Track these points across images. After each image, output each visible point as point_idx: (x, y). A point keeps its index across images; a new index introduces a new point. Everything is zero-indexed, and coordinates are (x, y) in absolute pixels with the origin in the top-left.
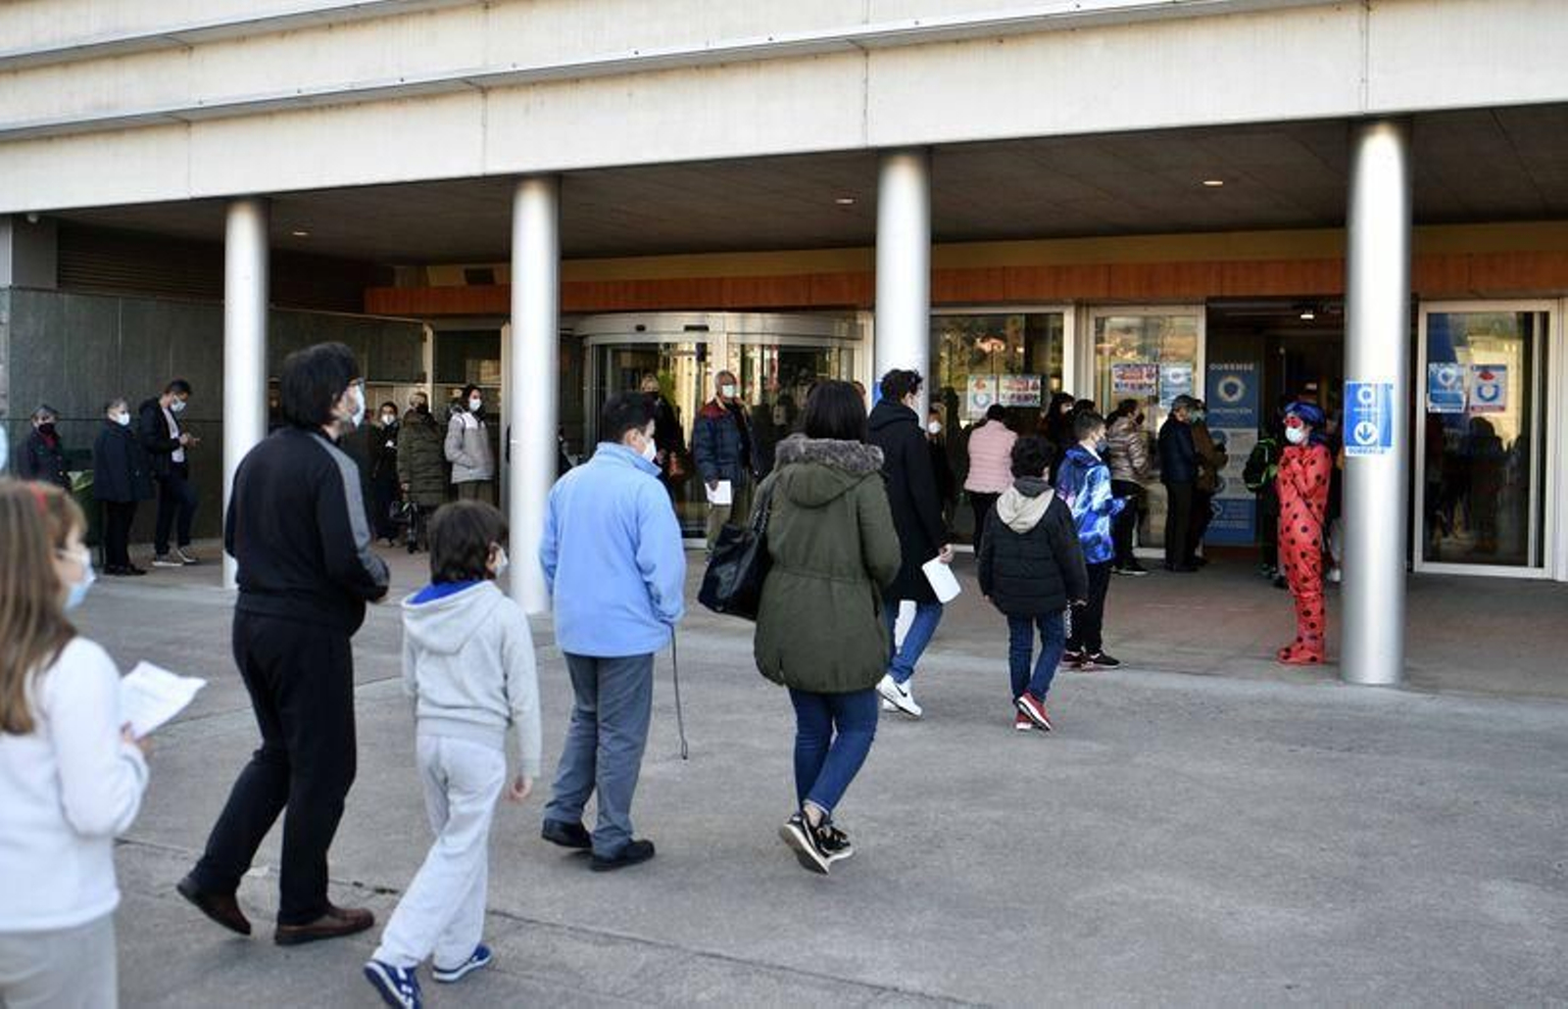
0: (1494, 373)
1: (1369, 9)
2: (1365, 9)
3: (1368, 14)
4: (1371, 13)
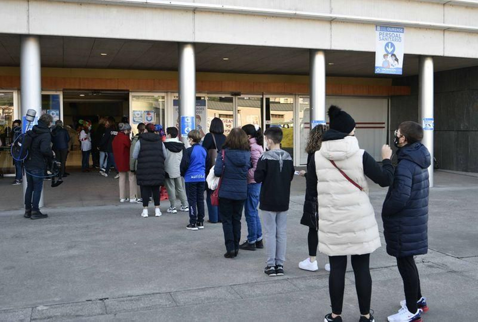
0: (150, 113)
1: (195, 13)
2: (193, 13)
3: (194, 15)
4: (195, 14)
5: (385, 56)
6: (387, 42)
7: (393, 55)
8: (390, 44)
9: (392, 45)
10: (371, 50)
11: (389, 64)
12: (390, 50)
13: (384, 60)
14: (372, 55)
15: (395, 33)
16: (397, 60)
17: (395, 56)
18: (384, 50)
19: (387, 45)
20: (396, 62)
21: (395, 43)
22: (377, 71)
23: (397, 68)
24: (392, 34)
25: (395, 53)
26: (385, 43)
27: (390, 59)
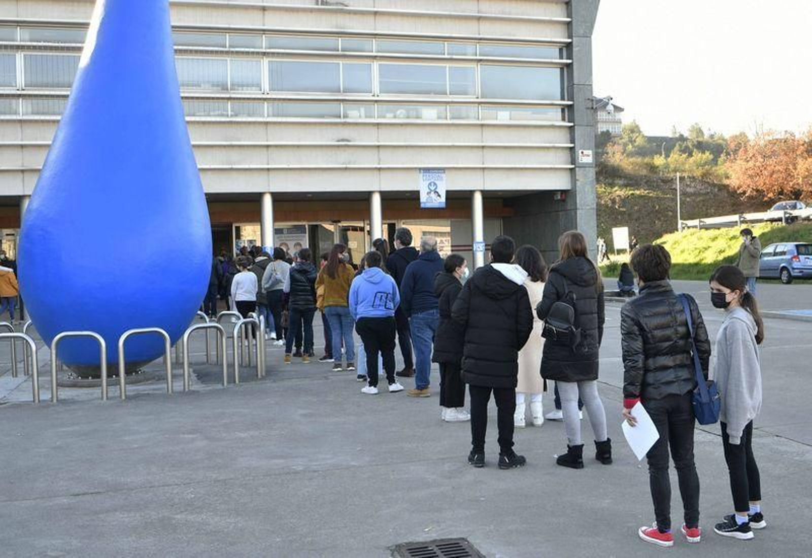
5: (428, 193)
6: (429, 182)
7: (436, 192)
8: (433, 184)
9: (435, 184)
10: (416, 189)
11: (432, 200)
12: (433, 188)
13: (428, 196)
14: (417, 193)
15: (437, 175)
16: (439, 196)
17: (437, 193)
18: (427, 188)
19: (430, 184)
20: (438, 198)
21: (436, 182)
22: (422, 206)
23: (440, 203)
24: (433, 177)
25: (437, 190)
26: (428, 182)
27: (433, 195)
